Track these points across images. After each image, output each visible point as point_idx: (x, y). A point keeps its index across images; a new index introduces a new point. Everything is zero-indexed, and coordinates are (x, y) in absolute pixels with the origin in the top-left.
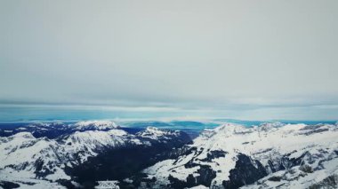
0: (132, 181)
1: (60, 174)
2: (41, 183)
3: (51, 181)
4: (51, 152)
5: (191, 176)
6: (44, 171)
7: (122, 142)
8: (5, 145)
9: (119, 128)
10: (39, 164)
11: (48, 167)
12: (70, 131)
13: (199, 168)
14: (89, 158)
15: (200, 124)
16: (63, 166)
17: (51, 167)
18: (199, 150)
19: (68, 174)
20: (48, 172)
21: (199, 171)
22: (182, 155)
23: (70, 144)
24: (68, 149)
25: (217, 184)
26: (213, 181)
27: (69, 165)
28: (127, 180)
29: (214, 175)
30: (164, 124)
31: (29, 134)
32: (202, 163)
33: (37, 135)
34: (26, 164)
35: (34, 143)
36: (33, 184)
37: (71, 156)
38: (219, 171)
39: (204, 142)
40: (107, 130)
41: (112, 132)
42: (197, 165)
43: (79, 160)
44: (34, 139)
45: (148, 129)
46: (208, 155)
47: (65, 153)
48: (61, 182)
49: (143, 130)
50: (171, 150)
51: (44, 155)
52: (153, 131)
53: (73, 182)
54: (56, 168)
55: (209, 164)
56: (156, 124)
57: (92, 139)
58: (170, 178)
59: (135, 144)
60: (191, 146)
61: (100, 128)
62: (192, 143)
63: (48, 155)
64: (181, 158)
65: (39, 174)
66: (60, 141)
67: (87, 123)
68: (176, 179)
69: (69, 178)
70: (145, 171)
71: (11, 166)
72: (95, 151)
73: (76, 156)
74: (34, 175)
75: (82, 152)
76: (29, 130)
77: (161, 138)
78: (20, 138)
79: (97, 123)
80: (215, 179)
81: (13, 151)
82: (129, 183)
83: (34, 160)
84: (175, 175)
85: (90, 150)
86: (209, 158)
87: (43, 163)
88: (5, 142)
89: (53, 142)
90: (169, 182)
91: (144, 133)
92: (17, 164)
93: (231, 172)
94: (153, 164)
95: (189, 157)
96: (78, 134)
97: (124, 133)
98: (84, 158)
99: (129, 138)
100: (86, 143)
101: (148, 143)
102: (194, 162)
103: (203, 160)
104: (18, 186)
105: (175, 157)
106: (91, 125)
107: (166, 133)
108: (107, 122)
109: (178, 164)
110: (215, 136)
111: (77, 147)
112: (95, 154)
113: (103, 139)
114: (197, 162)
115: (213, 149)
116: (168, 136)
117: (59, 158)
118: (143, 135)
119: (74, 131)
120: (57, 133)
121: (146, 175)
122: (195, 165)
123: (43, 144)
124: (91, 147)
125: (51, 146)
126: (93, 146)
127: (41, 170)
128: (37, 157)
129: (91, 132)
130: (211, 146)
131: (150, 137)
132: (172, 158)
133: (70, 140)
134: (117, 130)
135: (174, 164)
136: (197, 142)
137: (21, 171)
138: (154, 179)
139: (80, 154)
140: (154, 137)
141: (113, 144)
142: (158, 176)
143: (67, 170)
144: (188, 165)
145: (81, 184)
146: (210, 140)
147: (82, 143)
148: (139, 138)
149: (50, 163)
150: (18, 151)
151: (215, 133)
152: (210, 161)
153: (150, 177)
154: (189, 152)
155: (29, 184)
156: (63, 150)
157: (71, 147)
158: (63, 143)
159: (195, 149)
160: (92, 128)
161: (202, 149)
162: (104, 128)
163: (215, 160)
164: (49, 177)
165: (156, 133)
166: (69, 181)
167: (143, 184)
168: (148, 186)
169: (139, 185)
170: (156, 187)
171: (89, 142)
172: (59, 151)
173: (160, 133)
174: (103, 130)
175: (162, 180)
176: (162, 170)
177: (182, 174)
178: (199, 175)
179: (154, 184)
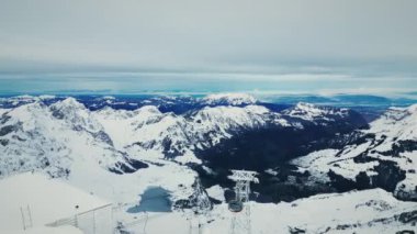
0: (276, 173)
1: (190, 156)
2: (169, 163)
3: (181, 164)
4: (179, 130)
5: (362, 174)
6: (172, 151)
7: (263, 122)
8: (130, 120)
9: (258, 104)
10: (167, 144)
11: (176, 147)
12: (199, 106)
13: (377, 163)
14: (221, 140)
15: (382, 99)
16: (192, 147)
17: (180, 148)
18: (378, 138)
19: (198, 157)
20: (177, 153)
21: (376, 169)
22: (351, 144)
23: (199, 122)
24: (197, 127)
25: (406, 189)
26: (399, 184)
27: (199, 146)
28: (270, 171)
29: (402, 175)
30: (323, 99)
31: (154, 108)
32: (383, 158)
33: (163, 110)
34: (153, 143)
35: (160, 118)
36: (162, 165)
38: (411, 171)
39: (389, 127)
40: (243, 105)
41: (250, 108)
42: (374, 159)
43: (210, 141)
44: (160, 114)
45: (299, 106)
46: (394, 146)
47: (194, 132)
48: (192, 166)
49: (291, 107)
50: (334, 136)
51: (172, 133)
52: (307, 109)
53: (204, 167)
54: (185, 149)
55: (395, 159)
56: (312, 99)
57: (225, 116)
58: (331, 174)
59: (280, 125)
60: (366, 132)
61: (235, 103)
62: (368, 127)
63: (176, 134)
64: (348, 148)
65: (168, 155)
66: (188, 117)
67: (218, 97)
68: (340, 177)
69: (199, 162)
70: (295, 162)
71: (139, 144)
72: (229, 131)
73: (206, 135)
74: (163, 156)
75: (213, 132)
76: (154, 103)
77: (318, 119)
78: (146, 112)
79: (230, 96)
80: (404, 182)
81: (140, 126)
82: (272, 176)
83: (162, 139)
84: (337, 171)
85: (222, 130)
86: (395, 151)
87: (170, 142)
88: (131, 116)
89: (180, 119)
90: (328, 179)
91: (293, 112)
92: (144, 142)
94: (305, 153)
95: (362, 148)
96: (207, 110)
97: (264, 110)
98: (216, 140)
99: (272, 117)
100: (220, 121)
101: (299, 125)
102: (369, 155)
103: (385, 154)
104: (146, 166)
105: (340, 147)
106: (222, 99)
107: (326, 112)
108: (243, 96)
109: (343, 156)
110: (408, 119)
111: (207, 125)
112: (229, 136)
113: (240, 117)
114: (375, 155)
115: (403, 138)
116: (328, 116)
117: (188, 138)
118: (292, 114)
119: (203, 106)
120: (184, 108)
121: (295, 167)
122: (370, 159)
123: (170, 120)
124: (224, 126)
125: (178, 123)
126: (226, 125)
127: (170, 150)
128: (164, 136)
129: (223, 107)
130: (400, 133)
131: (303, 117)
132: (334, 147)
133: (198, 117)
134: (256, 107)
135: (337, 155)
136: (376, 127)
137: (149, 150)
138: (307, 174)
139: (211, 135)
140: (308, 118)
141: (251, 124)
142: (312, 169)
143: (197, 153)
144: (359, 159)
145: (214, 170)
146: (398, 124)
147: (214, 122)
148: (287, 118)
149: (179, 143)
150: (145, 126)
151: (409, 114)
152: (397, 156)
153: (302, 170)
154: (360, 141)
155: (158, 164)
156: (192, 129)
157: (200, 125)
158: (192, 120)
159: (372, 136)
160: (224, 103)
161: (384, 137)
162: (240, 103)
163: (407, 154)
164: (178, 158)
165: (311, 112)
166: (201, 166)
167: (292, 179)
168: (298, 181)
169: (286, 179)
170: (310, 184)
171: (221, 119)
172: (188, 129)
173: (317, 112)
174: (237, 106)
175: (319, 175)
176: (319, 163)
177: (350, 170)
178: (376, 173)
179: (307, 180)
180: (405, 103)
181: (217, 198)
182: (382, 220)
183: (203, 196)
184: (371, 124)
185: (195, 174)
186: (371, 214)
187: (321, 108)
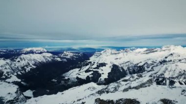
1: (14, 78)
2: (2, 83)
3: (9, 83)
4: (8, 67)
5: (88, 77)
6: (4, 77)
7: (50, 60)
9: (48, 52)
10: (1, 73)
11: (6, 75)
12: (19, 54)
13: (92, 72)
14: (31, 69)
15: (93, 49)
16: (16, 74)
17: (8, 75)
18: (92, 63)
19: (19, 78)
20: (7, 78)
21: (92, 74)
22: (84, 66)
23: (19, 61)
24: (18, 64)
25: (102, 80)
26: (100, 79)
27: (19, 73)
28: (54, 80)
29: (100, 75)
30: (75, 50)
32: (94, 70)
37: (20, 68)
38: (103, 74)
39: (95, 59)
40: (41, 53)
41: (44, 54)
42: (91, 71)
43: (25, 70)
45: (65, 52)
46: (97, 65)
47: (16, 67)
48: (15, 83)
49: (62, 53)
50: (78, 63)
51: (3, 68)
52: (68, 53)
53: (22, 83)
54: (12, 75)
55: (98, 70)
56: (69, 49)
57: (32, 58)
58: (77, 78)
59: (57, 61)
60: (88, 61)
61: (37, 52)
62: (89, 60)
63: (6, 68)
64: (83, 67)
65: (1, 79)
66: (13, 60)
67: (29, 49)
68: (80, 79)
69: (19, 80)
70: (64, 75)
72: (34, 65)
73: (23, 68)
75: (27, 66)
77: (72, 57)
79: (35, 49)
80: (101, 78)
82: (55, 82)
84: (80, 77)
85: (31, 64)
86: (98, 67)
87: (3, 73)
89: (8, 61)
90: (76, 80)
91: (63, 55)
93: (109, 73)
94: (68, 71)
95: (87, 67)
96: (23, 56)
97: (51, 55)
98: (28, 69)
99: (54, 57)
100: (30, 60)
101: (65, 60)
102: (90, 69)
103: (95, 68)
105: (80, 67)
106: (31, 51)
107: (75, 54)
108: (40, 49)
109: (81, 71)
110: (101, 56)
111: (23, 63)
112: (35, 67)
113: (39, 58)
114: (92, 69)
115: (100, 62)
116: (76, 56)
117: (13, 70)
119: (21, 54)
120: (11, 55)
121: (64, 77)
122: (90, 71)
123: (2, 62)
125: (7, 63)
126: (33, 62)
127: (2, 77)
129: (31, 54)
130: (99, 61)
131: (66, 57)
132: (78, 68)
133: (18, 59)
134: (47, 54)
135: (79, 71)
136: (92, 59)
138: (69, 79)
139: (25, 67)
140: (68, 57)
141: (45, 61)
142: (70, 77)
143: (18, 76)
144: (87, 71)
145: (27, 83)
146: (98, 58)
147: (26, 61)
148: (60, 57)
149: (7, 73)
151: (101, 54)
153: (66, 78)
154: (87, 65)
156: (15, 65)
157: (19, 63)
158: (15, 61)
159: (90, 62)
160: (32, 52)
161: (94, 62)
162: (39, 52)
163: (101, 68)
164: (8, 80)
165: (69, 55)
166: (20, 82)
167: (63, 82)
168: (65, 83)
169: (60, 82)
170: (69, 83)
172: (13, 65)
173: (72, 54)
174: (38, 53)
175: (73, 79)
176: (73, 74)
177: (84, 76)
178: (92, 76)
180: (100, 50)
181: (29, 96)
182: (93, 94)
183: (22, 96)
184: (90, 58)
185: (17, 87)
186: (89, 92)
187: (73, 53)
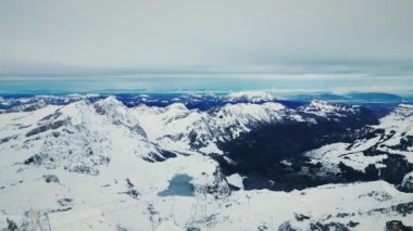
0: (290, 164)
1: (213, 148)
2: (194, 153)
3: (204, 154)
4: (203, 125)
5: (371, 167)
6: (197, 143)
7: (279, 118)
8: (162, 116)
9: (276, 101)
10: (193, 136)
11: (201, 139)
12: (221, 103)
13: (385, 157)
14: (241, 133)
15: (392, 97)
16: (215, 140)
17: (204, 140)
18: (387, 133)
19: (220, 148)
20: (201, 145)
21: (384, 161)
22: (361, 138)
23: (221, 117)
24: (219, 122)
26: (407, 176)
27: (221, 139)
28: (285, 162)
29: (409, 168)
31: (182, 105)
32: (391, 151)
33: (190, 107)
34: (181, 136)
35: (187, 114)
36: (188, 155)
37: (222, 130)
39: (398, 123)
40: (262, 102)
41: (268, 105)
42: (383, 153)
43: (231, 135)
44: (187, 111)
45: (313, 103)
46: (402, 141)
47: (216, 126)
48: (214, 156)
49: (306, 104)
50: (345, 131)
51: (197, 127)
52: (321, 106)
53: (225, 158)
54: (209, 141)
55: (403, 153)
56: (325, 96)
57: (244, 113)
58: (341, 165)
59: (295, 120)
60: (376, 127)
61: (254, 100)
62: (378, 123)
63: (200, 128)
64: (358, 142)
65: (193, 146)
66: (211, 113)
67: (239, 95)
68: (349, 169)
69: (221, 153)
70: (308, 154)
71: (169, 136)
72: (248, 126)
73: (227, 129)
74: (189, 147)
75: (234, 126)
76: (182, 101)
77: (331, 115)
78: (175, 109)
79: (250, 94)
80: (411, 174)
81: (170, 121)
82: (286, 166)
83: (188, 132)
84: (347, 163)
85: (242, 125)
86: (404, 145)
87: (196, 135)
88: (162, 112)
89: (205, 114)
90: (339, 170)
91: (308, 108)
92: (173, 134)
94: (318, 146)
95: (371, 143)
96: (228, 107)
97: (281, 107)
98: (236, 133)
99: (288, 113)
100: (240, 117)
101: (313, 120)
102: (378, 148)
103: (393, 148)
104: (174, 156)
105: (351, 141)
106: (243, 97)
107: (338, 109)
108: (261, 94)
109: (353, 150)
111: (228, 121)
112: (248, 130)
113: (258, 113)
114: (384, 149)
115: (411, 133)
116: (340, 112)
117: (211, 131)
118: (306, 110)
119: (225, 103)
120: (208, 105)
121: (308, 159)
122: (379, 153)
123: (195, 115)
124: (243, 122)
125: (203, 118)
126: (246, 120)
127: (195, 142)
128: (190, 129)
129: (243, 105)
130: (409, 128)
131: (317, 114)
132: (345, 141)
133: (221, 113)
134: (274, 104)
135: (348, 148)
136: (386, 123)
137: (178, 142)
138: (319, 165)
139: (232, 129)
140: (322, 114)
141: (268, 119)
142: (324, 161)
143: (219, 145)
144: (368, 152)
145: (234, 160)
146: (407, 120)
147: (234, 117)
148: (304, 115)
149: (203, 136)
150: (174, 121)
152: (405, 150)
153: (314, 162)
154: (371, 136)
155: (185, 154)
156: (215, 123)
157: (223, 120)
158: (215, 116)
159: (382, 131)
160: (244, 100)
161: (393, 132)
162: (259, 100)
164: (202, 149)
165: (324, 109)
166: (222, 156)
167: (305, 170)
168: (311, 172)
169: (299, 169)
170: (321, 174)
171: (241, 115)
172: (211, 124)
173: (330, 108)
174: (256, 103)
175: (330, 167)
176: (330, 155)
177: (359, 162)
178: (385, 166)
179: (318, 171)
181: (236, 185)
183: (223, 183)
184: (381, 120)
185: (216, 163)
187: (334, 105)
